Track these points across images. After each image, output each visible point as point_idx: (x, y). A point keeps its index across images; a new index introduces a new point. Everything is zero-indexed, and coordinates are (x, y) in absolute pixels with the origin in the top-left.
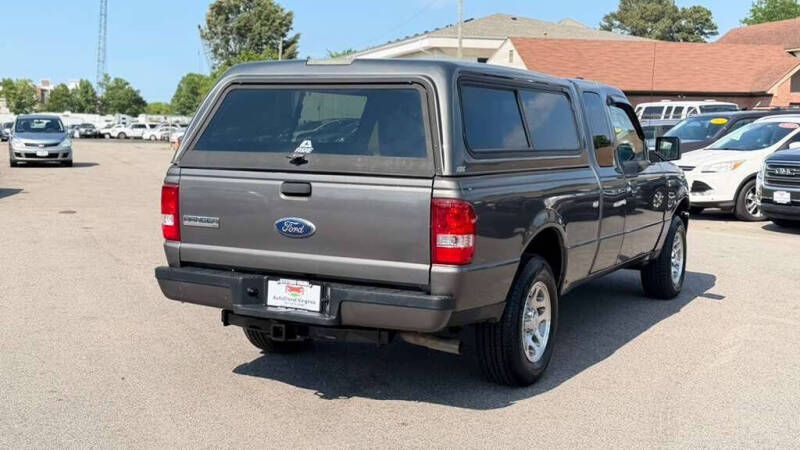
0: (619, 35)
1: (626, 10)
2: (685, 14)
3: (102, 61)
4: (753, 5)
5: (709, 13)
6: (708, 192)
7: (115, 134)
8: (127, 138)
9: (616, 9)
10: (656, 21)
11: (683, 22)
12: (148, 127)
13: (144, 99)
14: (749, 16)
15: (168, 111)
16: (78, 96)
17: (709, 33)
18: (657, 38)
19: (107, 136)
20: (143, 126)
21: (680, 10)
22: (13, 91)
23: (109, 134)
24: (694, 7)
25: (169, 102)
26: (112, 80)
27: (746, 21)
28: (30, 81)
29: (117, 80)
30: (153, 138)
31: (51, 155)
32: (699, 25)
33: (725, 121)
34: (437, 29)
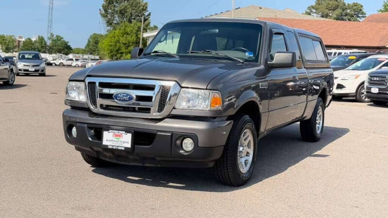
0: (315, 17)
1: (319, 4)
2: (349, 7)
3: (50, 27)
4: (384, 3)
5: (362, 6)
6: (344, 89)
7: (58, 63)
8: (64, 65)
9: (314, 4)
10: (334, 10)
11: (348, 11)
12: (74, 60)
13: (71, 46)
14: (382, 8)
15: (84, 52)
16: (37, 44)
17: (362, 17)
18: (335, 19)
19: (54, 64)
20: (72, 60)
21: (347, 4)
22: (4, 41)
23: (54, 63)
24: (354, 3)
25: (84, 48)
26: (55, 36)
27: (381, 11)
28: (13, 36)
29: (57, 36)
30: (77, 66)
31: (36, 71)
32: (357, 12)
33: (355, 57)
34: (222, 13)
